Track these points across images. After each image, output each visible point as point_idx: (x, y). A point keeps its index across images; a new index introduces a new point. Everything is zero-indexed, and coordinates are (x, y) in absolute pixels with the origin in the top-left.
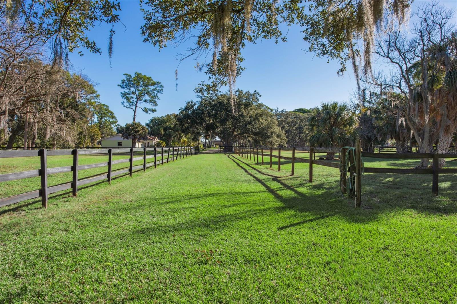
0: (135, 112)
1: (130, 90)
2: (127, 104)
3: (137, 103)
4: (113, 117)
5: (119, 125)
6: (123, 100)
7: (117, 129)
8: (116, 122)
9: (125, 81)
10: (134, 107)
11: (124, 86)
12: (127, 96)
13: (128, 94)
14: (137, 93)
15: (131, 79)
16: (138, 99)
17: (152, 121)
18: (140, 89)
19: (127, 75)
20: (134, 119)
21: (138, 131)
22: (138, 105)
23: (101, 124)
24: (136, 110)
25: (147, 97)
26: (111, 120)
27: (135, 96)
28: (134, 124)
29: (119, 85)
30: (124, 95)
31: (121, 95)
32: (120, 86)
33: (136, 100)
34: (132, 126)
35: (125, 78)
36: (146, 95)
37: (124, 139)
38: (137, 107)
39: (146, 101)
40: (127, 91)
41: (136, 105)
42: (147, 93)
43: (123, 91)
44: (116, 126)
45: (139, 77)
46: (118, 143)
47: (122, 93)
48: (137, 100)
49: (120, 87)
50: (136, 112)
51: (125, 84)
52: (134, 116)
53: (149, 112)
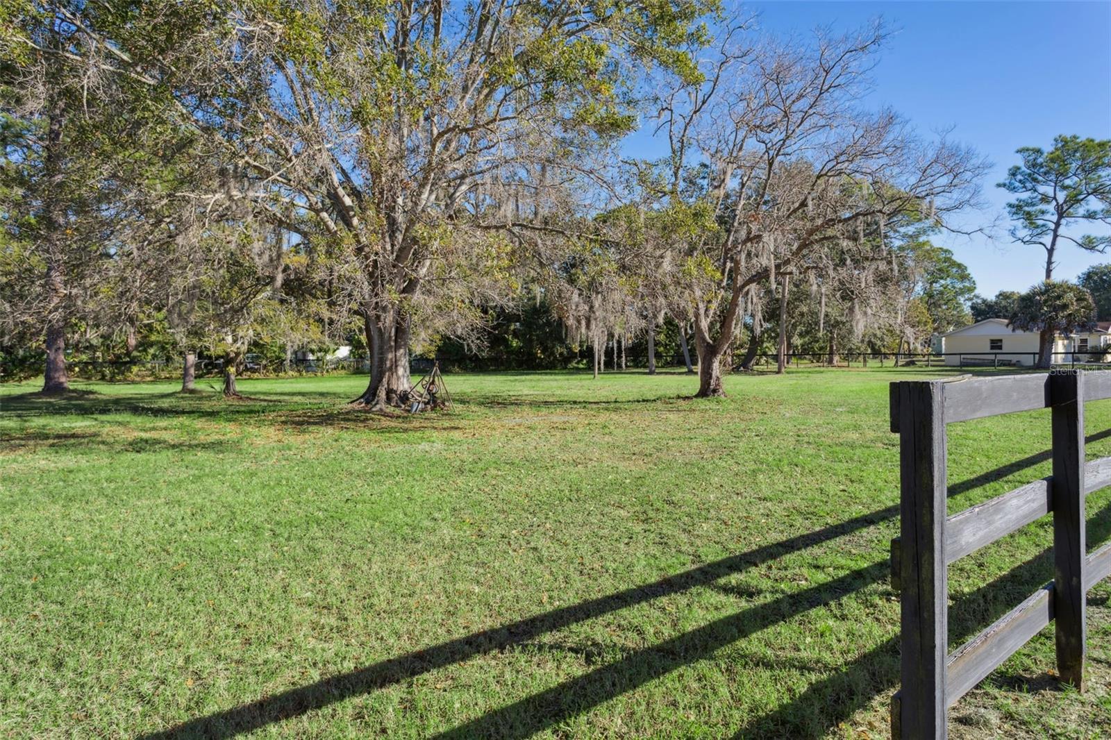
0: (1051, 252)
1: (1035, 191)
2: (1024, 233)
3: (1058, 224)
4: (964, 277)
5: (978, 297)
6: (1015, 223)
7: (973, 308)
8: (971, 290)
9: (1019, 168)
10: (1047, 240)
11: (1017, 184)
12: (1026, 209)
13: (1027, 204)
14: (1061, 196)
15: (1040, 160)
16: (1061, 214)
17: (1089, 276)
18: (1068, 182)
19: (1027, 150)
20: (1049, 272)
21: (1065, 307)
22: (1061, 231)
23: (931, 296)
24: (1056, 247)
25: (1095, 204)
26: (959, 285)
27: (1051, 207)
28: (1049, 288)
29: (999, 185)
30: (1017, 209)
31: (1008, 209)
32: (1004, 185)
33: (1055, 218)
34: (1042, 294)
35: (1019, 161)
36: (1091, 197)
37: (1014, 330)
38: (1059, 239)
39: (1091, 216)
40: (1025, 195)
41: (1055, 231)
42: (1095, 192)
43: (1013, 198)
44: (970, 299)
45: (1067, 148)
46: (993, 341)
47: (1010, 205)
48: (1061, 216)
49: (1003, 189)
50: (1055, 253)
51: (1019, 177)
52: (1050, 263)
53: (1100, 247)
